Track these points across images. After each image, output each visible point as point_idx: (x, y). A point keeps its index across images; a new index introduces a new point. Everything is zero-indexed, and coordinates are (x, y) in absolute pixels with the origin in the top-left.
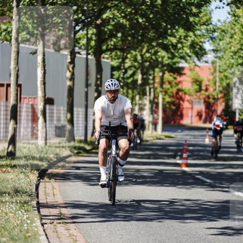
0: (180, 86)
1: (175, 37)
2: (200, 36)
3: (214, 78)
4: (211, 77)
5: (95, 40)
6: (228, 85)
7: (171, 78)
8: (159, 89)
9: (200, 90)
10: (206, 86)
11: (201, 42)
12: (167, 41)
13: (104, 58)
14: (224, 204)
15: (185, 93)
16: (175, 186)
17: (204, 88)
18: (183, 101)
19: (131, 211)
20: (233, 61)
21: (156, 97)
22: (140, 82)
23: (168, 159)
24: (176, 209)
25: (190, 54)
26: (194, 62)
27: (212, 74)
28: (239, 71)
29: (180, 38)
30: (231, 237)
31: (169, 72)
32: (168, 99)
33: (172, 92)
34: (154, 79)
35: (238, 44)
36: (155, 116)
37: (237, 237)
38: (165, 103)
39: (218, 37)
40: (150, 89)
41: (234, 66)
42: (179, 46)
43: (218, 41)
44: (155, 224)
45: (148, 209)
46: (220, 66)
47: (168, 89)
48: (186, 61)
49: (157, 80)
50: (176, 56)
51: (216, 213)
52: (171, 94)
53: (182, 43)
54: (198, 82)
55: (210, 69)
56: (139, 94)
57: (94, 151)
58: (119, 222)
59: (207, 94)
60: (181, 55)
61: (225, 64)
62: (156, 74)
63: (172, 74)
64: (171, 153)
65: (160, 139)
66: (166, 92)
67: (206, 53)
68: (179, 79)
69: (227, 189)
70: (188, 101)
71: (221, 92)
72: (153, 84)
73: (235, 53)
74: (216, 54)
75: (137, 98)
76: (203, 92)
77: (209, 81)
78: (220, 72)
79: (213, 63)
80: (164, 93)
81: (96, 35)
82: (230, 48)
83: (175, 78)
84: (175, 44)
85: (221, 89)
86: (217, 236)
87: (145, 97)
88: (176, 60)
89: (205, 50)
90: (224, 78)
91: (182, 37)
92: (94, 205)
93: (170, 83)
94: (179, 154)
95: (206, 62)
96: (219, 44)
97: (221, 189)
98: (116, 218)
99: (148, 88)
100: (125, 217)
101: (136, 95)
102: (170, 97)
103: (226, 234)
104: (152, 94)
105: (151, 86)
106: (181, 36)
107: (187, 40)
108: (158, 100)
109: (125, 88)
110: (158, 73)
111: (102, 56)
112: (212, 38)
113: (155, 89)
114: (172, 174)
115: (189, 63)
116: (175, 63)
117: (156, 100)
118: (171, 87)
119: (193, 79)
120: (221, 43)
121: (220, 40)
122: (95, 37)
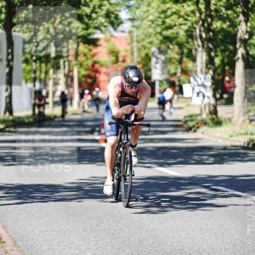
0: (95, 58)
1: (88, 6)
2: (115, 4)
3: (132, 48)
4: (128, 48)
5: (5, 13)
6: (147, 55)
7: (86, 50)
8: (74, 62)
9: (117, 61)
10: (124, 56)
11: (116, 11)
12: (81, 11)
13: (14, 31)
14: (146, 181)
15: (102, 66)
16: (93, 164)
17: (121, 59)
18: (100, 73)
19: (49, 191)
20: (151, 30)
21: (70, 71)
22: (53, 55)
23: (86, 135)
24: (96, 187)
25: (106, 24)
26: (110, 32)
27: (130, 44)
28: (157, 39)
29: (94, 8)
30: (155, 215)
31: (84, 43)
32: (83, 72)
33: (87, 65)
34: (68, 51)
35: (155, 12)
36: (71, 90)
37: (161, 215)
38: (80, 76)
39: (134, 4)
40: (64, 62)
41: (153, 35)
42: (94, 15)
43: (134, 9)
44: (74, 204)
45: (67, 189)
46: (137, 36)
47: (84, 62)
48: (102, 31)
49: (72, 53)
50: (90, 27)
51: (138, 191)
52: (86, 67)
53: (96, 13)
54: (115, 53)
55: (127, 39)
56: (53, 67)
57: (7, 129)
58: (36, 203)
59: (125, 65)
60: (96, 25)
61: (143, 33)
62: (70, 47)
63: (86, 45)
64: (88, 129)
65: (76, 114)
66: (81, 65)
67: (122, 23)
68: (95, 50)
69: (149, 165)
70: (105, 73)
71: (139, 63)
72: (68, 56)
73: (153, 22)
74: (133, 23)
75: (51, 71)
76: (120, 64)
77: (126, 51)
78: (138, 42)
79: (130, 32)
80: (79, 66)
81: (6, 7)
82: (148, 17)
83: (90, 50)
84: (89, 14)
85: (139, 59)
86: (140, 214)
87: (59, 70)
88: (90, 31)
89: (121, 19)
90: (142, 48)
91: (97, 7)
92: (9, 186)
93: (85, 55)
94: (97, 129)
95: (123, 32)
96: (135, 13)
97: (143, 165)
98: (33, 199)
99: (62, 61)
100: (43, 198)
101: (50, 69)
102: (86, 69)
103: (150, 212)
104: (67, 68)
105: (66, 59)
106: (95, 6)
107: (102, 9)
108: (73, 73)
109: (38, 62)
110: (72, 45)
111: (13, 29)
112: (128, 7)
113: (69, 62)
114: (90, 151)
115: (105, 34)
116: (89, 34)
117: (71, 74)
118: (87, 59)
119: (110, 50)
120: (138, 11)
121: (137, 8)
122: (5, 9)
